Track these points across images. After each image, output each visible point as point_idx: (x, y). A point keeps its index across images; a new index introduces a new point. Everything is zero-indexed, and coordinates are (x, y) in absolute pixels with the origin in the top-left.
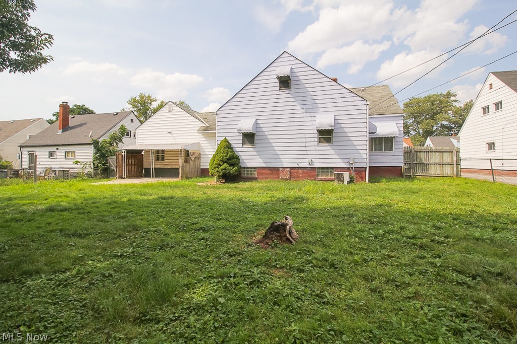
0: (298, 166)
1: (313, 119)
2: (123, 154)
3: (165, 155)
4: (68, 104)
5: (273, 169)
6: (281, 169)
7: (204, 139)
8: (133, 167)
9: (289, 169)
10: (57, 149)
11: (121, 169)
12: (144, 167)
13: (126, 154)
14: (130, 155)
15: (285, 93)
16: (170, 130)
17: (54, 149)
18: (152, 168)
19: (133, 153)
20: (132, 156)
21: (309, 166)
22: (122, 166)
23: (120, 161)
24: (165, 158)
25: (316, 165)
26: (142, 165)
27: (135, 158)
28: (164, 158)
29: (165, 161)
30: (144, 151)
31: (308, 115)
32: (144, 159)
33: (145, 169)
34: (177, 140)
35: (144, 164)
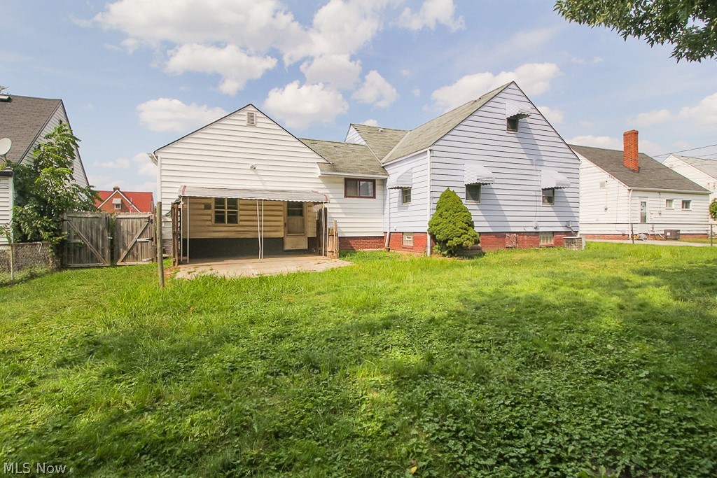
0: (524, 231)
1: (538, 173)
3: (239, 212)
5: (499, 235)
6: (507, 235)
7: (323, 186)
9: (515, 235)
15: (512, 137)
18: (261, 239)
21: (534, 230)
24: (240, 218)
25: (541, 230)
28: (235, 217)
29: (241, 223)
31: (533, 168)
34: (267, 184)
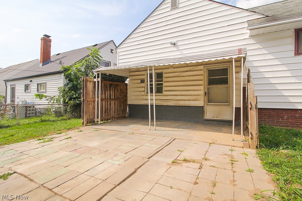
2: (96, 80)
3: (165, 84)
4: (50, 38)
8: (113, 103)
10: (31, 81)
11: (91, 107)
12: (129, 102)
13: (99, 79)
14: (108, 83)
16: (173, 41)
17: (27, 82)
19: (112, 80)
20: (111, 85)
22: (94, 101)
23: (91, 93)
24: (164, 89)
26: (126, 100)
27: (115, 88)
28: (161, 88)
29: (165, 93)
30: (128, 80)
32: (128, 91)
33: (131, 106)
35: (128, 98)
